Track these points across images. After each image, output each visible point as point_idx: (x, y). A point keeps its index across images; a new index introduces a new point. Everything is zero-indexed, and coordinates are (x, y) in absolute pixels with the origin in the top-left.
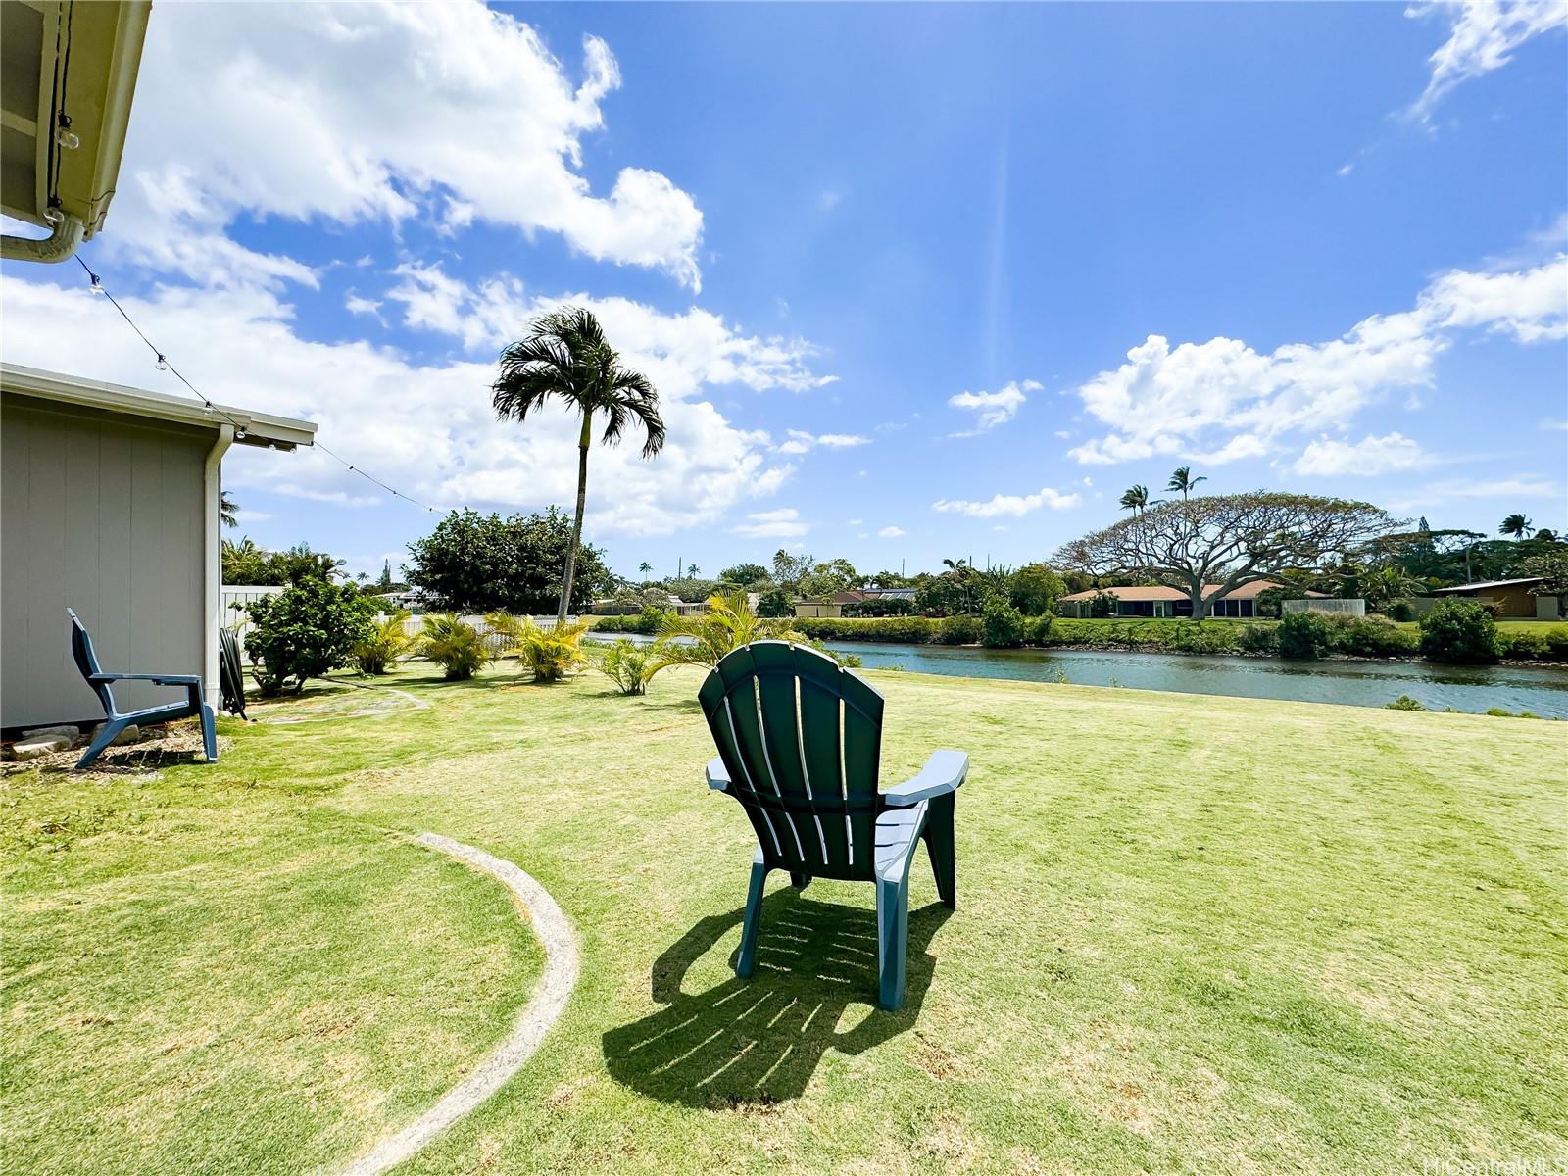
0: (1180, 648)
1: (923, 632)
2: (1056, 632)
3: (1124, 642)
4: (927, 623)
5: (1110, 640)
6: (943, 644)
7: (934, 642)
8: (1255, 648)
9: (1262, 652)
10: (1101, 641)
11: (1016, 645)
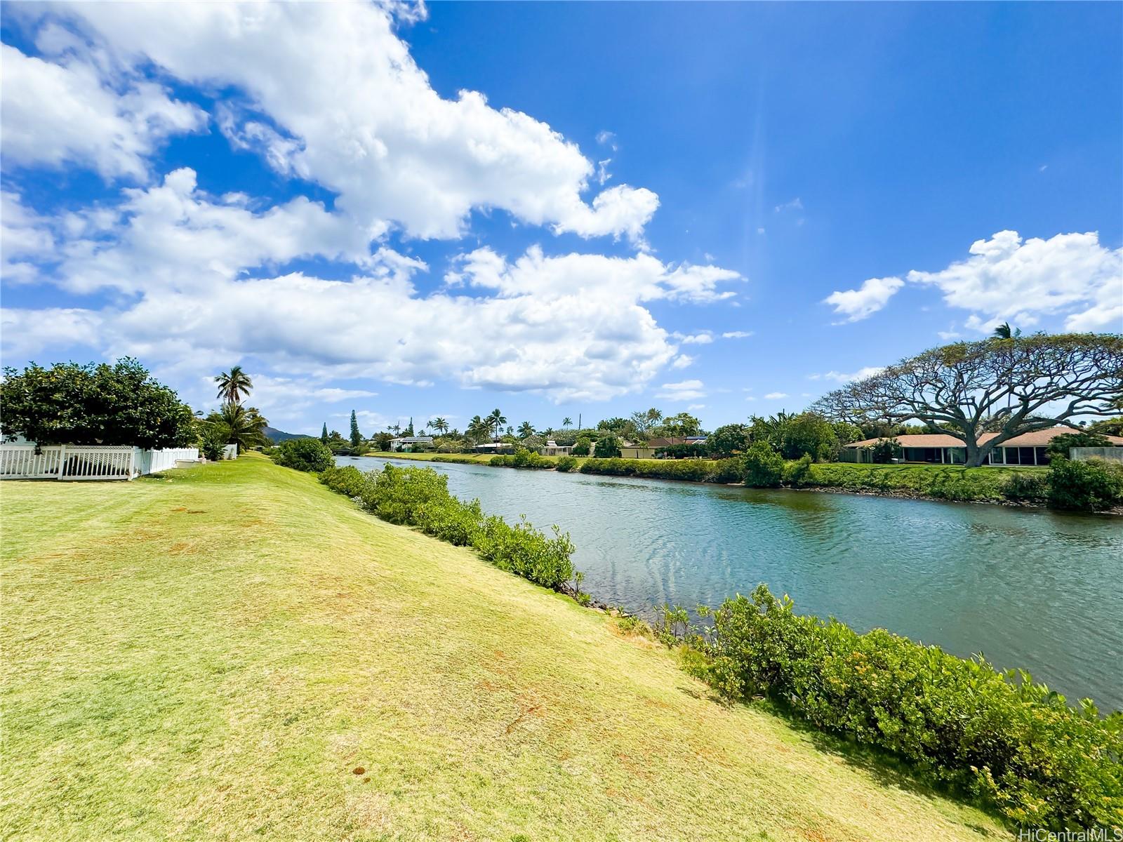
0: (933, 494)
1: (699, 472)
2: (811, 476)
3: (876, 487)
4: (704, 465)
5: (863, 484)
6: (714, 482)
7: (708, 481)
8: (1019, 498)
9: (1026, 503)
10: (855, 485)
11: (775, 486)
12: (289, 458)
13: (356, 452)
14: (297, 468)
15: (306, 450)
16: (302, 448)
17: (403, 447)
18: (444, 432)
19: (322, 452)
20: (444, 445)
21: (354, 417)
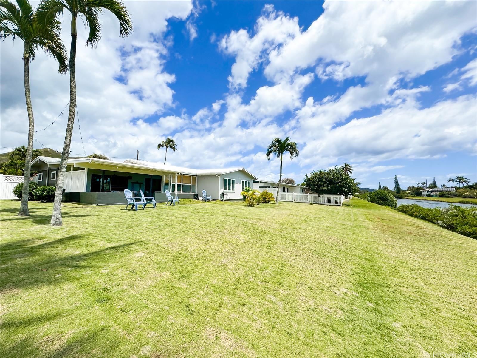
12: (374, 199)
13: (399, 196)
14: (378, 203)
15: (381, 196)
16: (379, 195)
17: (432, 194)
18: (465, 185)
19: (389, 197)
20: (468, 193)
21: (396, 179)
